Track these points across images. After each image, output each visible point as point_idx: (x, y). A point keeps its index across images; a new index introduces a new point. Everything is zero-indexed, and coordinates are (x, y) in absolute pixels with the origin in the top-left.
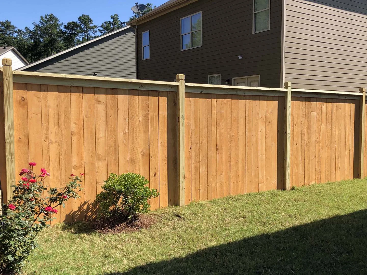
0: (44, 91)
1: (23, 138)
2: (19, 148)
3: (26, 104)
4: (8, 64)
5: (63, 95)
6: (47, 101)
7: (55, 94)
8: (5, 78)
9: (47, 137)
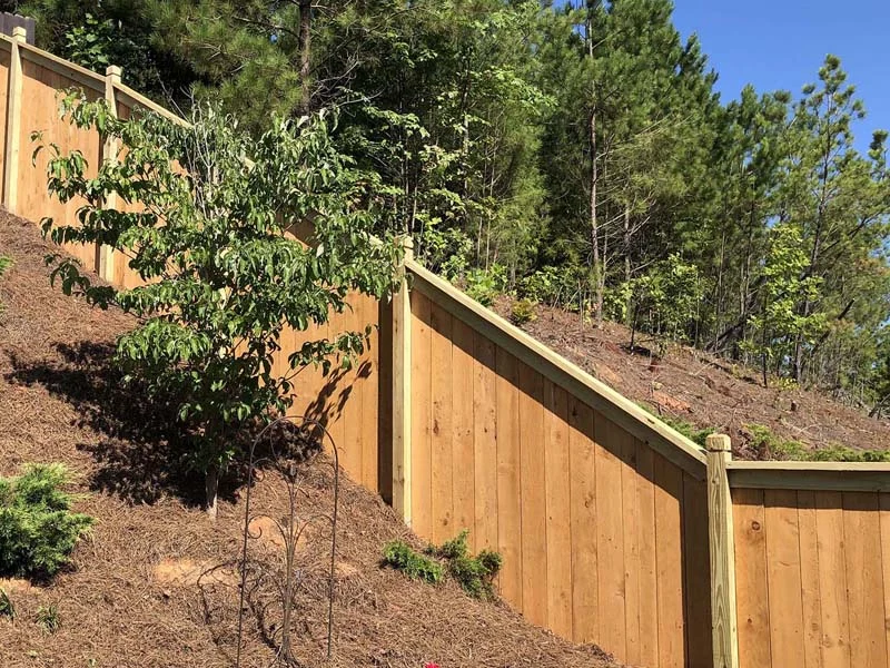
0: (806, 506)
1: (756, 622)
2: (749, 644)
3: (763, 538)
4: (716, 448)
5: (857, 517)
6: (814, 533)
7: (835, 513)
8: (710, 478)
9: (815, 627)
